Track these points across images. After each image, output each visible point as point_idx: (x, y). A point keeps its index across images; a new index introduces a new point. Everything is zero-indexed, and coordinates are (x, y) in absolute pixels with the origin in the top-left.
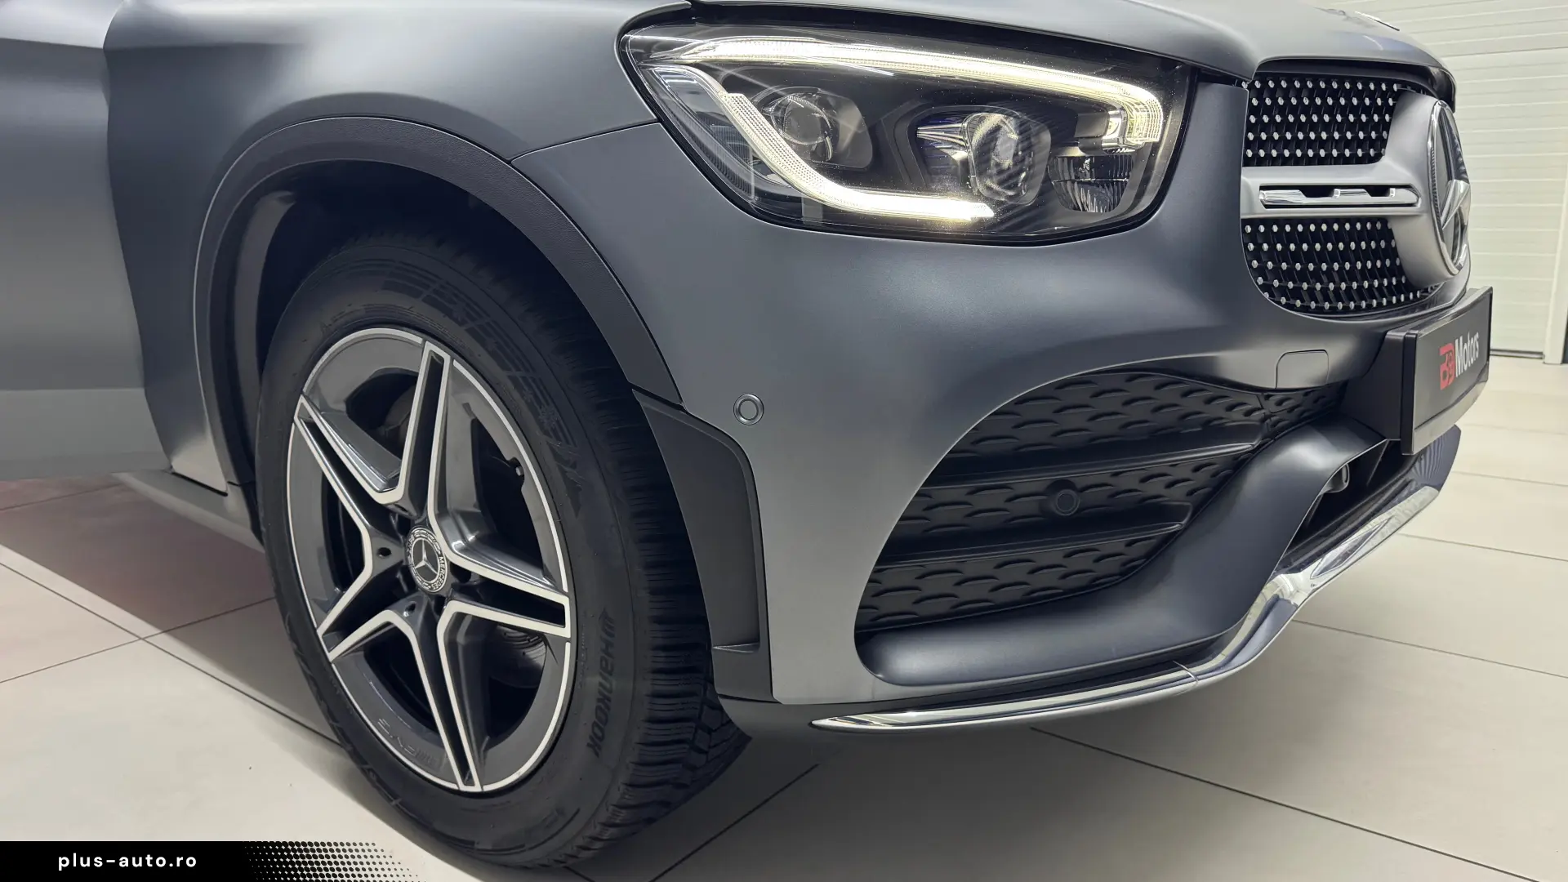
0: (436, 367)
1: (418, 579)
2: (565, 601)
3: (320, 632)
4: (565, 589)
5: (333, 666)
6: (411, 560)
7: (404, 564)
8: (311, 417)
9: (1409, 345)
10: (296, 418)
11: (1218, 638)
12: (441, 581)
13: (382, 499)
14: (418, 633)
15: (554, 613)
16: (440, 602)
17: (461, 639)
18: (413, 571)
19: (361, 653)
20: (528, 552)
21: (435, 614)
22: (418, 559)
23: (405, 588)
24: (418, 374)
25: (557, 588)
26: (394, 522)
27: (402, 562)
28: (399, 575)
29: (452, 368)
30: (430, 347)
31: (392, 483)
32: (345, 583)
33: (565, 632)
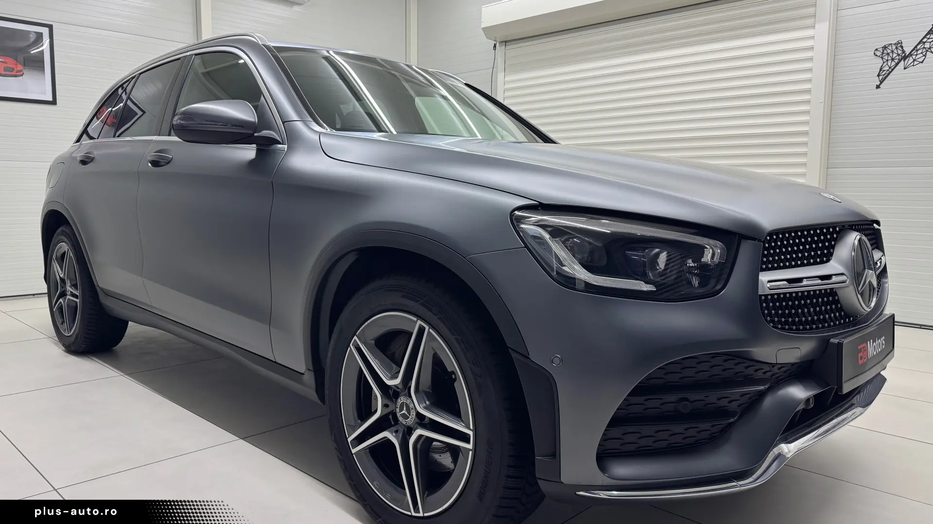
0: (421, 330)
1: (401, 419)
2: (471, 433)
3: (349, 440)
4: (471, 428)
5: (354, 455)
6: (398, 410)
7: (394, 411)
8: (358, 345)
9: (840, 345)
10: (351, 345)
11: (750, 469)
12: (411, 420)
13: (390, 383)
14: (400, 442)
15: (465, 438)
16: (409, 431)
17: (419, 446)
18: (398, 415)
19: (368, 450)
20: (455, 412)
21: (407, 436)
22: (401, 410)
23: (393, 423)
24: (413, 333)
25: (468, 428)
26: (391, 392)
27: (393, 410)
28: (390, 417)
29: (429, 332)
30: (419, 322)
31: (394, 377)
32: (364, 419)
33: (470, 446)
